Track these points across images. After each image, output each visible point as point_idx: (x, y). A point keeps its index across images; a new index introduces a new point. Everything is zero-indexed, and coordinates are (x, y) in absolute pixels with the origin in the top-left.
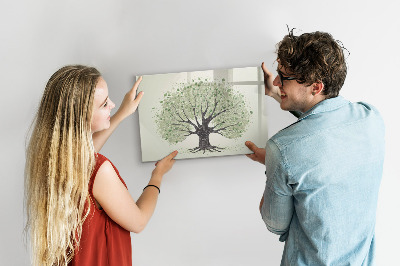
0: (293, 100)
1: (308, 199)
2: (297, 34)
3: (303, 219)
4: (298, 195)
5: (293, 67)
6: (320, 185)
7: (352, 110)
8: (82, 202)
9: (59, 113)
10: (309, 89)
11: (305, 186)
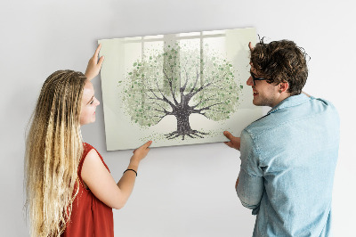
0: (263, 96)
1: (276, 179)
2: (267, 42)
3: (272, 196)
4: (268, 176)
5: (263, 69)
6: (286, 167)
7: (312, 105)
8: (72, 184)
9: (53, 108)
10: (277, 88)
11: (274, 169)
